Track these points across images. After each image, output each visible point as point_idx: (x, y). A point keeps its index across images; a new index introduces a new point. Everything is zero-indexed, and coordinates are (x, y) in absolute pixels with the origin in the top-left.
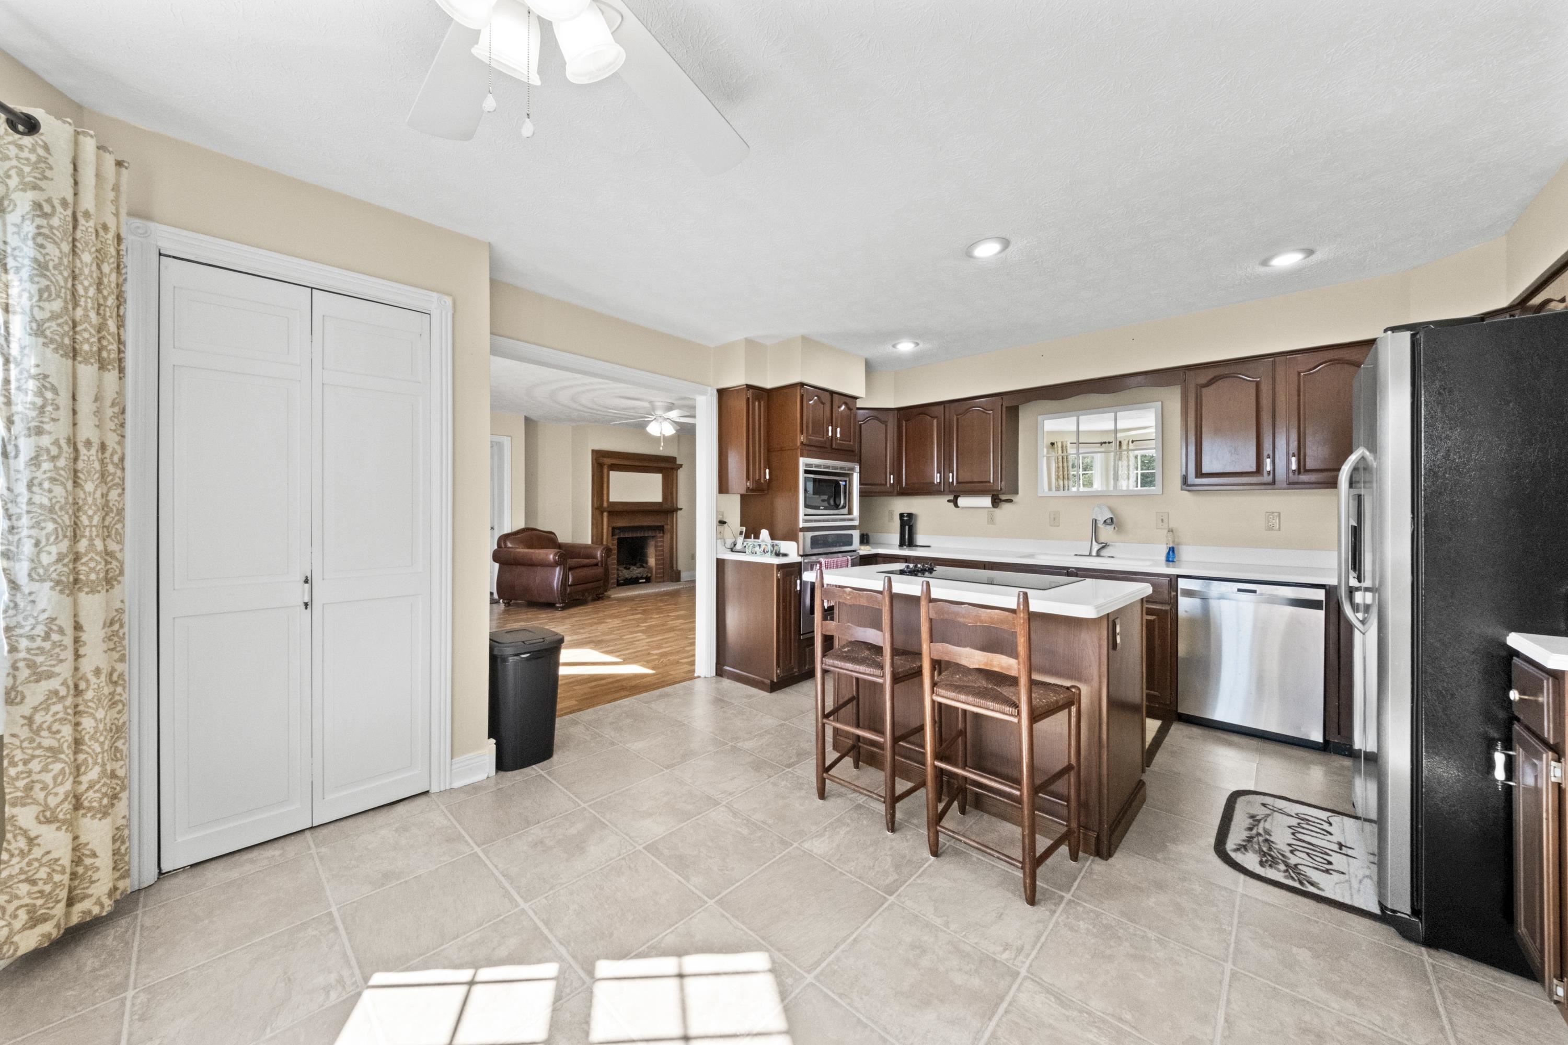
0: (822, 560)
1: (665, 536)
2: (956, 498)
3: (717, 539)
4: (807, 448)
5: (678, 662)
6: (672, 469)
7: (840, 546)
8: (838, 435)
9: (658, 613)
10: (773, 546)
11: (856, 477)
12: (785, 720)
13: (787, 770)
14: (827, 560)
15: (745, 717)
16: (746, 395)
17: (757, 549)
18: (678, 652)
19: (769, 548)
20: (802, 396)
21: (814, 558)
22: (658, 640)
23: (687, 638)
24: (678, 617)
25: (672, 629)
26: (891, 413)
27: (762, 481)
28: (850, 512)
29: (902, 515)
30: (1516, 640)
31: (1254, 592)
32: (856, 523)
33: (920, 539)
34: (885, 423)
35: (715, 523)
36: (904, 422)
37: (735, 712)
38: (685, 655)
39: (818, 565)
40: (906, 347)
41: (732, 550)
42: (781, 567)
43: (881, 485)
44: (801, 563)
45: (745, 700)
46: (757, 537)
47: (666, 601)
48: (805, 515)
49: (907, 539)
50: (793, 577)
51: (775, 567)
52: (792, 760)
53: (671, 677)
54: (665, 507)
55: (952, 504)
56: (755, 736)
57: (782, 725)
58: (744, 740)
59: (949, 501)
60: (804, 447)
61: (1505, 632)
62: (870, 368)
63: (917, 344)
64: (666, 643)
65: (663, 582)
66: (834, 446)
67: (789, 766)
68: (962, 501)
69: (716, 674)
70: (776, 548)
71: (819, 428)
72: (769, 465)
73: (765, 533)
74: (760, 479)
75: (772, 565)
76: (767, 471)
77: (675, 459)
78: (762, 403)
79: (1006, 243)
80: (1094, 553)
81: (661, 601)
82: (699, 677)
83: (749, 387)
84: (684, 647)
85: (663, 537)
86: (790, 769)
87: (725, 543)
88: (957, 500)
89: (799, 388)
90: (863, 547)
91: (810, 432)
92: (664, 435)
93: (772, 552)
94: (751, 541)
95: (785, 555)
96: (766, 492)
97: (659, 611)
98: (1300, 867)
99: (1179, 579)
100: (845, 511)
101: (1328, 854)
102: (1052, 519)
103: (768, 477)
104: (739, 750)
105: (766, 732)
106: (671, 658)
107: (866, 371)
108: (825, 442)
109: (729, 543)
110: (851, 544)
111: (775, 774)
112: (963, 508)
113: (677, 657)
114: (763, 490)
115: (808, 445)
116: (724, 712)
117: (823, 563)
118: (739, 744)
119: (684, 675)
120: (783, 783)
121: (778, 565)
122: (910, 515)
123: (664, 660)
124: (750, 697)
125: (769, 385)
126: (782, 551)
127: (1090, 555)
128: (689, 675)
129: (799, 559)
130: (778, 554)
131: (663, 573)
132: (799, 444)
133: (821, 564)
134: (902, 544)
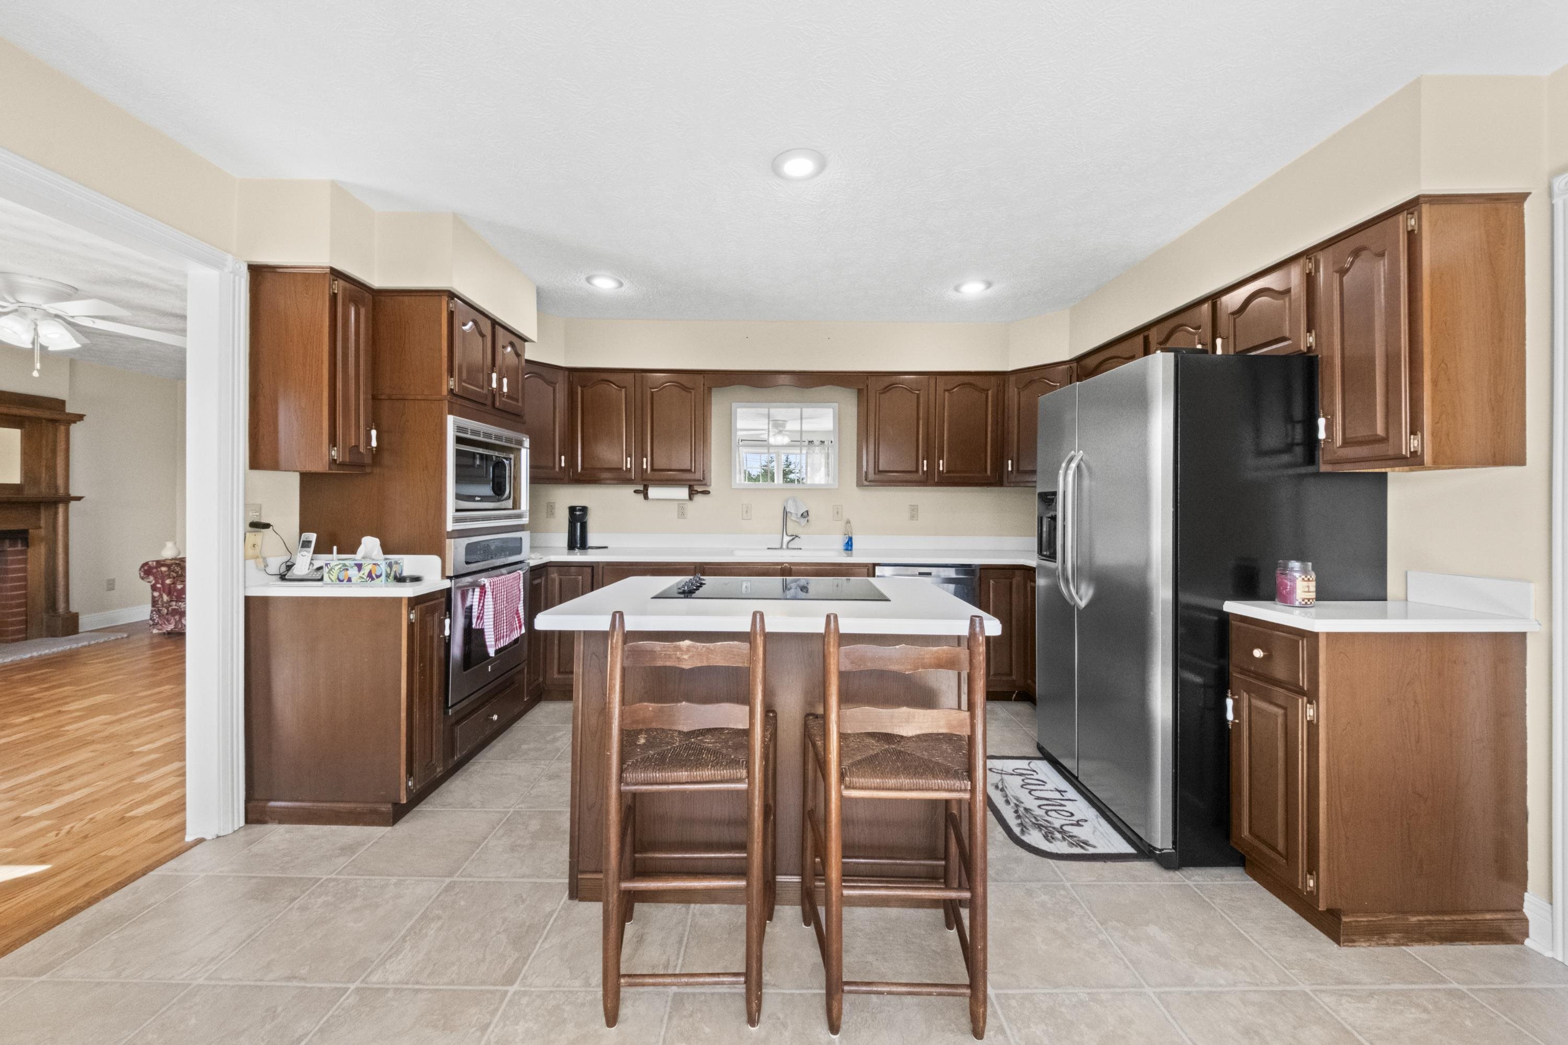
0: (485, 580)
1: (31, 551)
2: (646, 488)
3: (246, 559)
4: (460, 401)
5: (123, 820)
6: (54, 421)
7: (506, 556)
8: (505, 390)
9: (25, 711)
10: (390, 565)
11: (525, 454)
12: (450, 874)
13: (512, 989)
14: (492, 580)
15: (358, 902)
16: (330, 286)
17: (353, 572)
18: (117, 794)
19: (383, 568)
20: (451, 314)
21: (468, 579)
22: (42, 778)
23: (132, 754)
24: (92, 711)
25: (81, 743)
26: (561, 373)
27: (362, 450)
28: (516, 505)
29: (572, 509)
30: (1231, 607)
31: (929, 574)
32: (525, 520)
33: (592, 540)
34: (552, 384)
35: (241, 526)
36: (579, 389)
37: (330, 899)
38: (139, 797)
39: (477, 590)
40: (604, 284)
41: (283, 577)
42: (414, 602)
43: (546, 468)
44: (449, 591)
45: (342, 861)
46: (351, 548)
47: (44, 681)
48: (457, 510)
49: (577, 541)
50: (436, 615)
51: (405, 603)
52: (510, 961)
53: (111, 865)
54: (30, 493)
55: (641, 496)
56: (404, 939)
57: (450, 888)
58: (383, 962)
59: (636, 492)
60: (454, 399)
61: (1219, 602)
62: (543, 299)
63: (621, 284)
64: (71, 779)
65: (26, 639)
66: (497, 404)
67: (509, 980)
68: (653, 492)
69: (247, 821)
70: (395, 568)
71: (475, 374)
72: (375, 421)
73: (370, 545)
74: (357, 447)
75: (398, 600)
76: (374, 433)
77: (63, 403)
78: (362, 311)
79: (822, 165)
80: (784, 546)
81: (29, 681)
82: (201, 841)
83: (336, 274)
84: (131, 778)
85: (24, 552)
86: (516, 987)
87: (266, 566)
88: (647, 490)
89: (445, 299)
90: (533, 556)
91: (464, 375)
92: (43, 348)
93: (388, 576)
94: (334, 559)
95: (416, 579)
96: (368, 470)
97: (28, 705)
98: (1065, 828)
99: (877, 568)
100: (509, 503)
101: (1061, 805)
102: (745, 512)
103: (374, 443)
104: (382, 991)
105: (424, 917)
106: (99, 814)
107: (538, 303)
108: (486, 396)
109: (276, 564)
110: (519, 551)
111: (493, 1013)
112: (653, 499)
113: (117, 807)
114: (362, 466)
115: (461, 397)
116: (303, 909)
117: (487, 585)
118: (374, 978)
119: (153, 847)
120: (521, 1028)
121: (410, 599)
122: (584, 509)
123: (77, 825)
124: (348, 849)
125: (377, 282)
126: (405, 574)
127: (781, 548)
128: (170, 845)
129: (447, 584)
130: (400, 579)
131: (26, 621)
132: (445, 392)
133: (483, 588)
134: (572, 546)
